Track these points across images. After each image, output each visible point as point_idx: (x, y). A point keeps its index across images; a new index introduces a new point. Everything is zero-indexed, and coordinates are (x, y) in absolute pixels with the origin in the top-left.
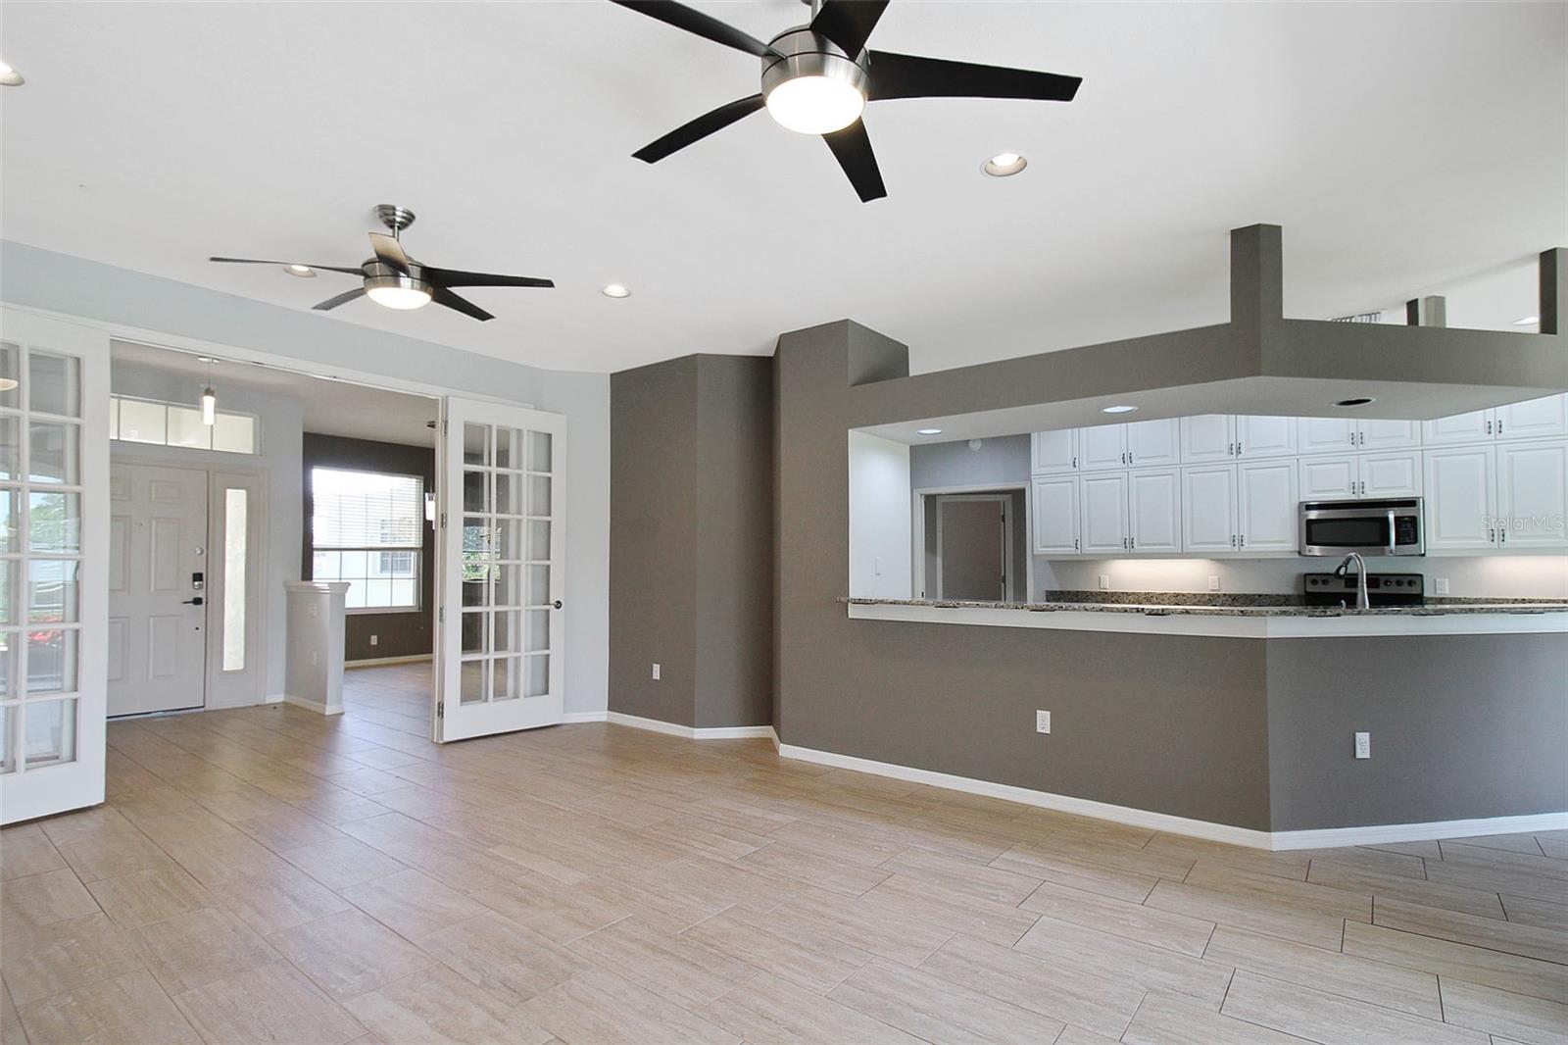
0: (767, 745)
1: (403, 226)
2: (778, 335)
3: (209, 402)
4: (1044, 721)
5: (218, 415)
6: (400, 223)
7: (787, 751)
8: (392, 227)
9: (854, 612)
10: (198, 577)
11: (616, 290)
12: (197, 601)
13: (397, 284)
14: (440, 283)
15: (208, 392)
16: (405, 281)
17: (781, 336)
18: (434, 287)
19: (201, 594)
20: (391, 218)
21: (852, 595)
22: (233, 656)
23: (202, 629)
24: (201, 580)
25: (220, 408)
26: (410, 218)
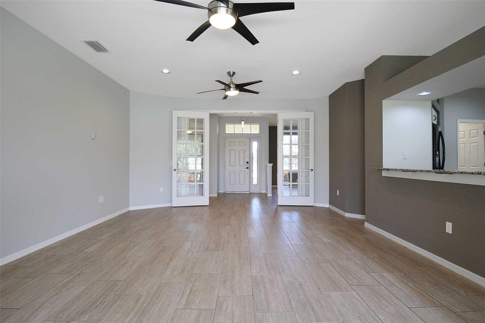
0: (362, 222)
1: (233, 75)
2: (364, 69)
3: (243, 122)
4: (449, 227)
5: (245, 125)
6: (232, 75)
7: (367, 225)
8: (231, 76)
9: (384, 174)
10: (248, 162)
11: (296, 72)
12: (248, 168)
13: (230, 90)
14: (240, 87)
15: (243, 120)
16: (232, 89)
17: (365, 68)
18: (239, 89)
19: (248, 167)
20: (230, 74)
21: (384, 167)
22: (255, 181)
23: (249, 174)
24: (248, 163)
25: (245, 123)
26: (234, 73)
